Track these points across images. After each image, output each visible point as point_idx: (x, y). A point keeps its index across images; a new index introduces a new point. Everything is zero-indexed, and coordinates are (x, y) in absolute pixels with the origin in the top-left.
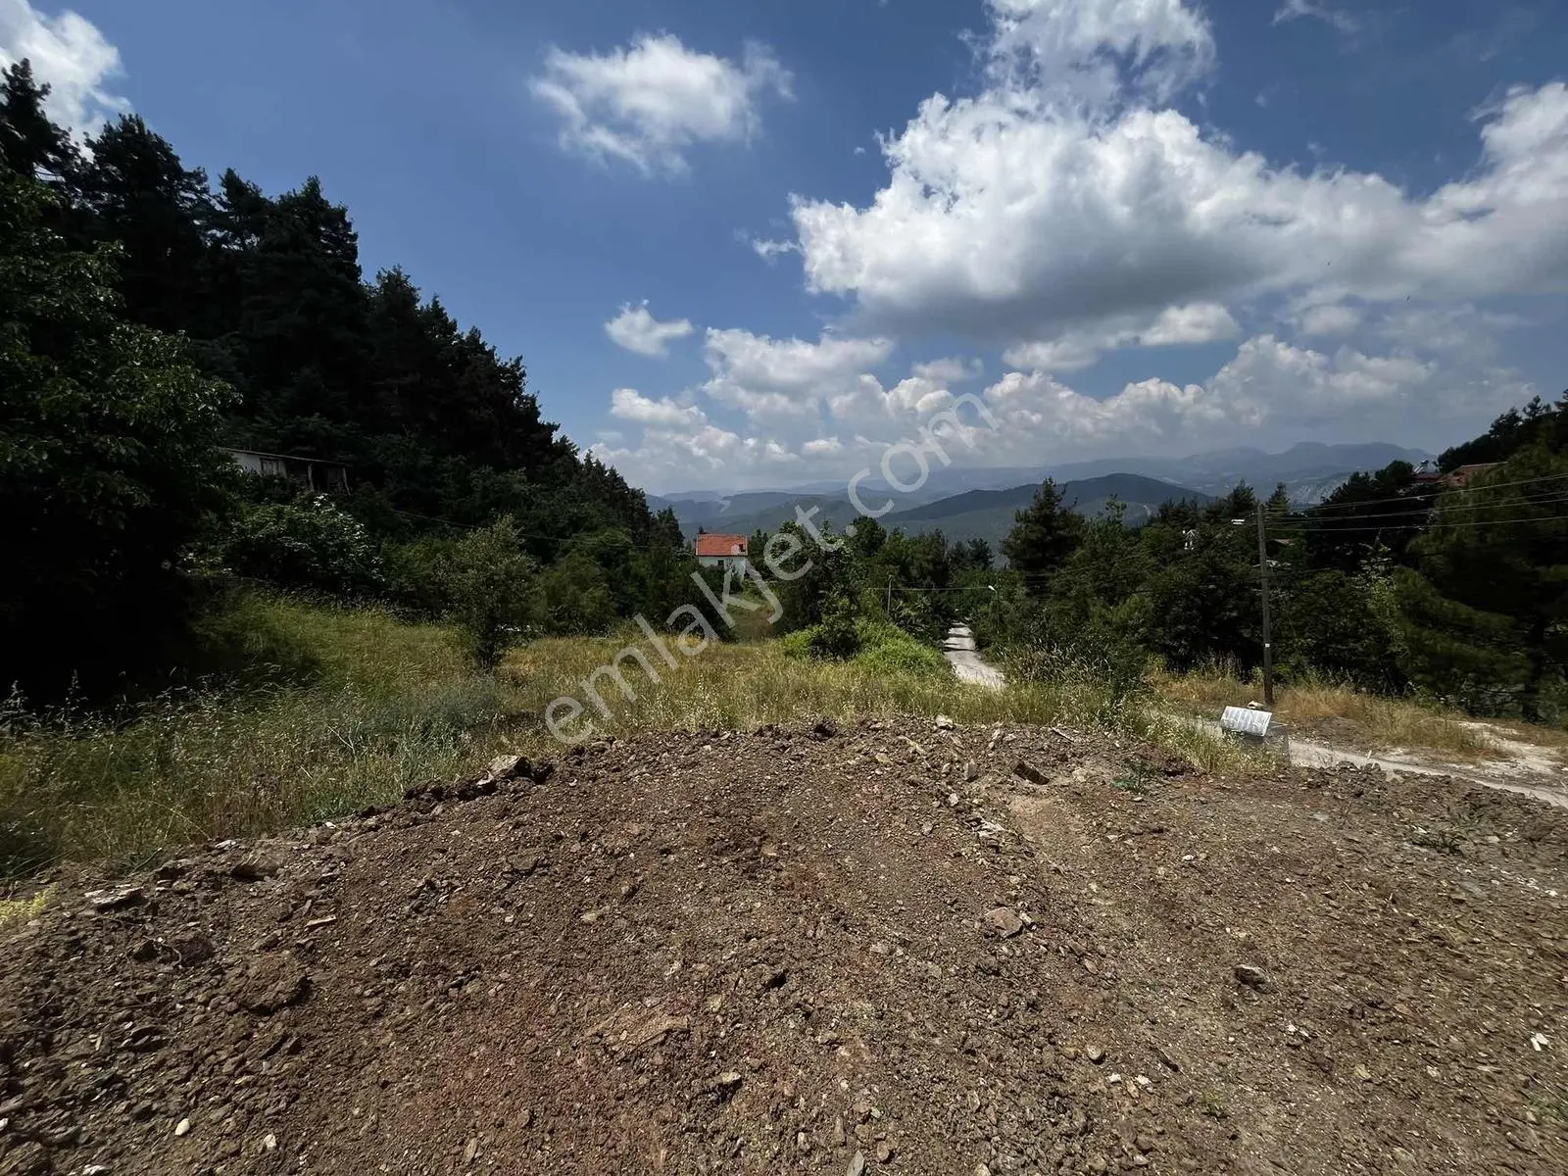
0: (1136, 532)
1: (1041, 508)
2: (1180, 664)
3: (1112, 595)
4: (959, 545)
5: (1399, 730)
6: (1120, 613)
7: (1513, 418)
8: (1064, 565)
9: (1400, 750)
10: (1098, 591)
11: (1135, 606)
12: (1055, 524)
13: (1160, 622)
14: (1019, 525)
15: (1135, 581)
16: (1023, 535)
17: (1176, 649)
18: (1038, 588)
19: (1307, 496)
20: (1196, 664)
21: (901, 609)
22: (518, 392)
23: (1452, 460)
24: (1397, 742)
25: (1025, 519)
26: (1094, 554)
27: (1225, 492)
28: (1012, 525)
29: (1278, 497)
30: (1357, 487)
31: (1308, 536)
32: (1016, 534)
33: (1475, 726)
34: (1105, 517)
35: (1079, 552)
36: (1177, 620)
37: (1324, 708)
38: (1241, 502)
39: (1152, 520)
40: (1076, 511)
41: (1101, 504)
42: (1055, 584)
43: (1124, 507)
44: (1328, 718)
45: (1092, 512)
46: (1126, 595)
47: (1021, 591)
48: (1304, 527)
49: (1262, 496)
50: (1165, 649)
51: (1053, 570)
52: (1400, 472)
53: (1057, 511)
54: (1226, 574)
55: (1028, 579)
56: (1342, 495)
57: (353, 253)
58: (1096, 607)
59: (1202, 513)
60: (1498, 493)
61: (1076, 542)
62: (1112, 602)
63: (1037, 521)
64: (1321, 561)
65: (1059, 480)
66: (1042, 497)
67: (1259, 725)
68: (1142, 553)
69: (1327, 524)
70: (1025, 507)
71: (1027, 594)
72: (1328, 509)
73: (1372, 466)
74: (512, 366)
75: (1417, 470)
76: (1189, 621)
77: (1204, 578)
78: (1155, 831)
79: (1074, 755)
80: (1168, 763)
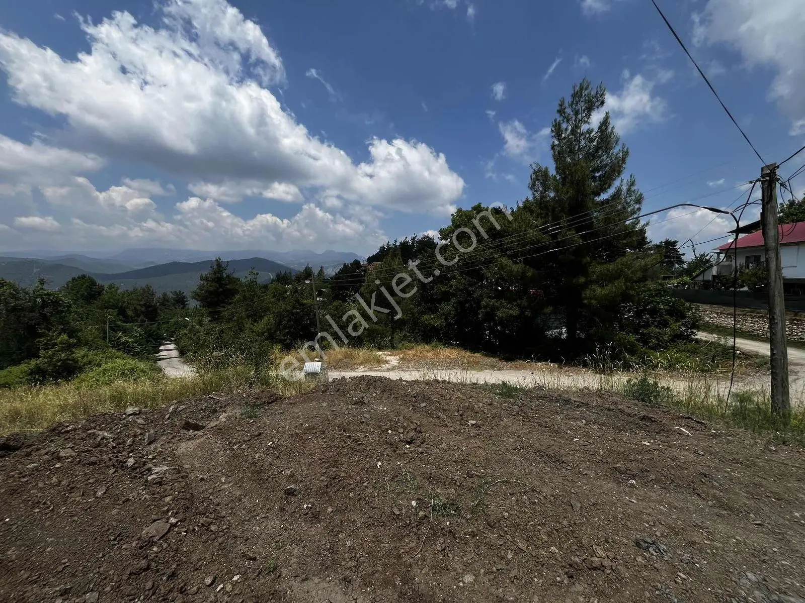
0: (265, 287)
1: (215, 273)
2: (288, 347)
3: (256, 317)
4: (165, 294)
5: (361, 360)
6: (261, 326)
7: (383, 247)
8: (230, 304)
9: (362, 367)
10: (248, 317)
11: (267, 321)
12: (223, 282)
13: (278, 329)
14: (202, 283)
15: (267, 310)
16: (205, 288)
17: (285, 340)
18: (216, 317)
19: (331, 272)
20: (294, 346)
21: (120, 338)
23: (371, 260)
24: (361, 364)
25: (206, 279)
26: (245, 298)
27: (302, 269)
28: (200, 282)
29: (321, 272)
30: (345, 269)
31: (332, 288)
32: (201, 287)
33: (380, 353)
34: (249, 279)
35: (237, 297)
36: (285, 327)
37: (339, 356)
38: (308, 273)
39: (273, 281)
40: (235, 276)
41: (246, 273)
42: (226, 314)
43: (257, 274)
44: (340, 360)
45: (243, 276)
46: (261, 317)
47: (206, 320)
48: (330, 284)
49: (316, 271)
50: (281, 342)
51: (224, 307)
52: (357, 264)
53: (225, 276)
54: (303, 305)
55: (210, 312)
56: (342, 271)
58: (248, 324)
59: (294, 278)
60: (381, 272)
61: (235, 292)
62: (255, 321)
63: (213, 280)
64: (336, 298)
65: (224, 259)
66: (215, 267)
67: (317, 368)
68: (269, 298)
69: (337, 283)
70: (206, 272)
71: (210, 321)
72: (336, 277)
73: (349, 261)
75: (362, 263)
76: (290, 327)
77: (294, 308)
78: (257, 436)
79: (221, 407)
80: (269, 398)
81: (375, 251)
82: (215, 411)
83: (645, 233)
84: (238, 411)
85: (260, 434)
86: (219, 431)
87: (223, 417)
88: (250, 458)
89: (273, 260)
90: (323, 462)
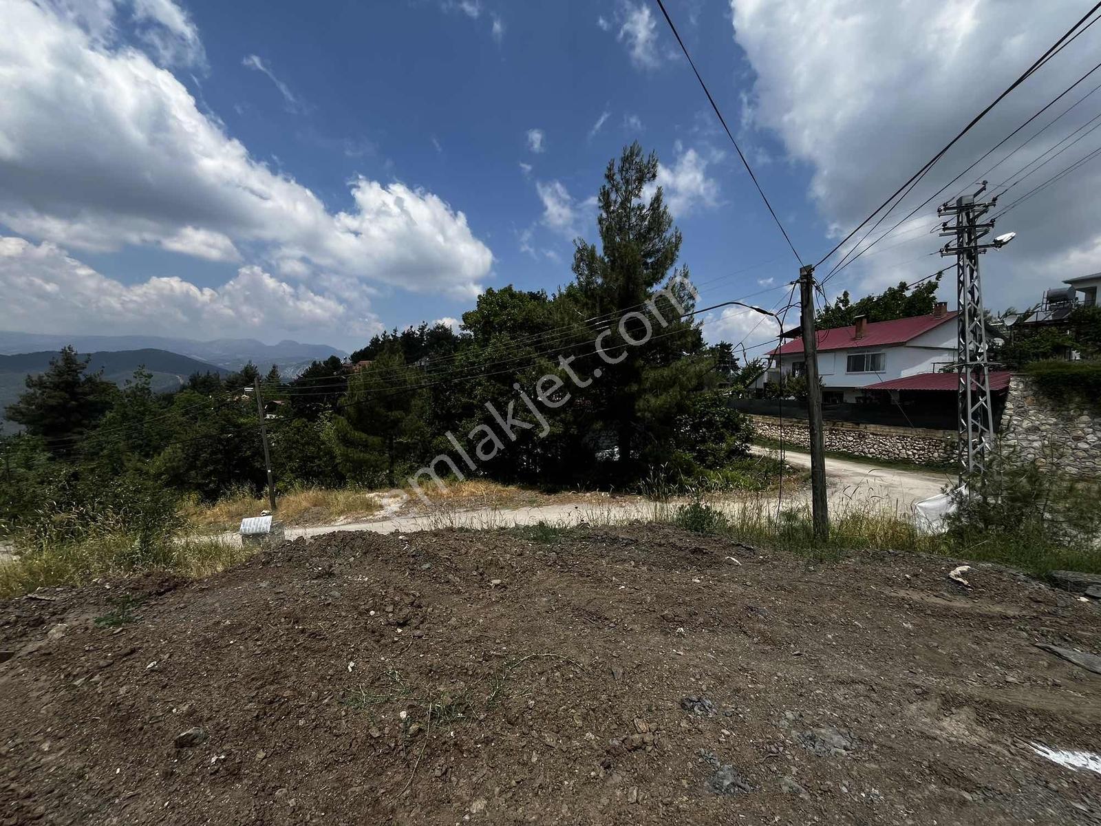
0: (168, 399)
1: (60, 374)
2: (211, 496)
3: (148, 449)
5: (341, 507)
6: (157, 463)
7: (377, 339)
8: (95, 427)
9: (342, 518)
10: (133, 448)
11: (170, 454)
12: (79, 390)
13: (192, 466)
14: (31, 391)
15: (167, 437)
16: (39, 401)
18: (62, 450)
19: (291, 374)
20: (224, 494)
23: (357, 357)
24: (341, 513)
25: (41, 384)
27: (239, 369)
28: (25, 390)
29: (273, 373)
30: (315, 370)
31: (292, 398)
32: (28, 399)
33: (372, 495)
34: (133, 385)
35: (109, 415)
36: (206, 464)
37: (305, 504)
38: (249, 376)
39: (183, 388)
40: (105, 378)
41: (130, 375)
42: (84, 446)
43: (150, 376)
44: (307, 510)
45: (123, 381)
46: (158, 450)
47: (42, 457)
48: (289, 392)
49: (264, 373)
50: (199, 487)
51: (81, 433)
52: (334, 362)
54: (239, 426)
55: (50, 443)
56: (309, 374)
58: (133, 461)
59: (223, 383)
60: (372, 376)
61: (107, 406)
62: (147, 455)
63: (56, 387)
64: (300, 414)
65: (79, 350)
66: (61, 363)
67: (265, 526)
68: (175, 415)
69: (301, 391)
70: (42, 372)
71: (49, 459)
72: (300, 382)
73: (322, 358)
75: (342, 362)
76: (216, 462)
77: (223, 430)
78: (126, 655)
79: (54, 614)
80: (161, 585)
81: (364, 344)
82: (40, 622)
83: (701, 333)
84: (91, 616)
85: (133, 651)
86: (43, 658)
87: (56, 632)
88: (108, 697)
89: (184, 353)
90: (253, 679)
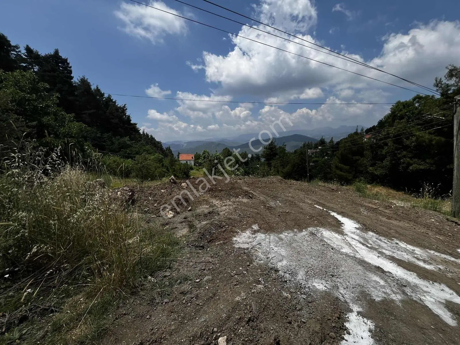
4: (252, 155)
22: (125, 114)
57: (71, 72)
74: (123, 107)
